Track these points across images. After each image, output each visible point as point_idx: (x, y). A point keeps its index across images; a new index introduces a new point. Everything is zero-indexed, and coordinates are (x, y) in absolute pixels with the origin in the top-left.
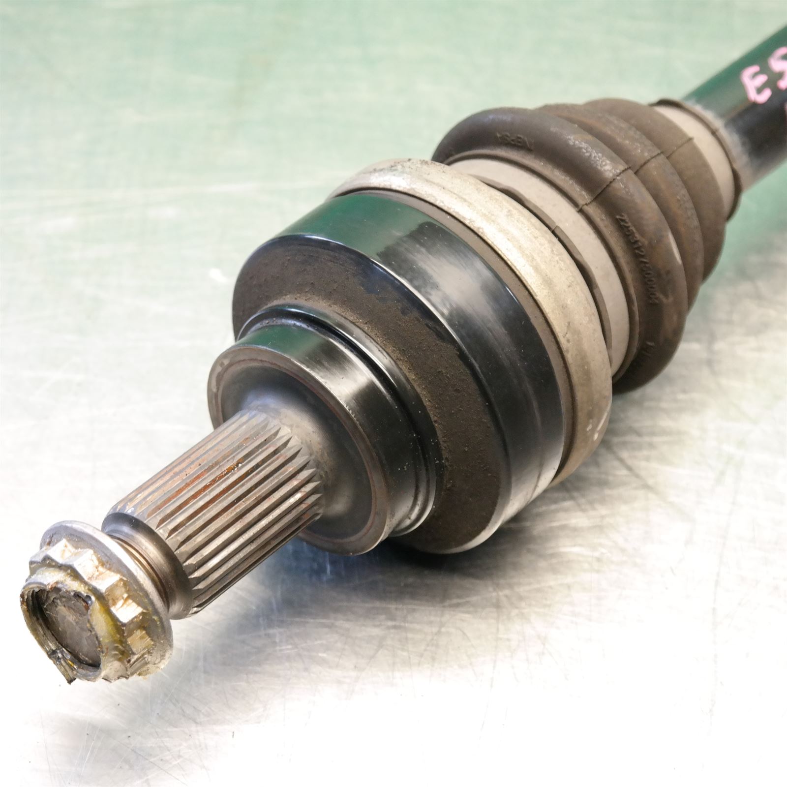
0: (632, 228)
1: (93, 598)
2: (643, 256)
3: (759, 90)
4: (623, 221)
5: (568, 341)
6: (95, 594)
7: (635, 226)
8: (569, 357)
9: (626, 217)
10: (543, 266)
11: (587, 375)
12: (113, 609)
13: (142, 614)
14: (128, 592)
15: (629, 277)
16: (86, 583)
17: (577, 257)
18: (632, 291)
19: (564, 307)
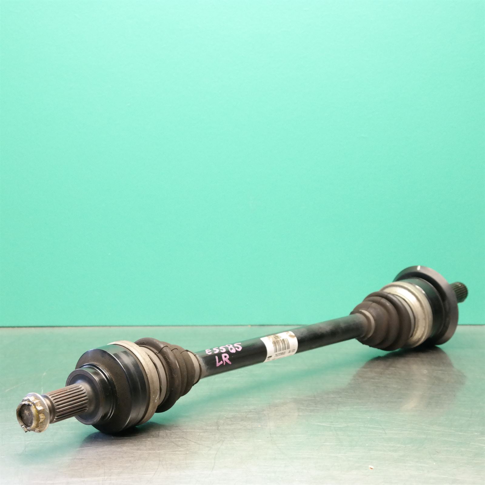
0: (167, 358)
1: (33, 405)
2: (170, 365)
3: (209, 352)
4: (165, 357)
5: (148, 372)
6: (33, 404)
7: (168, 358)
8: (148, 376)
9: (166, 356)
10: (143, 356)
11: (153, 381)
12: (37, 407)
13: (43, 409)
14: (41, 404)
15: (166, 370)
16: (31, 402)
17: (154, 362)
18: (167, 372)
19: (147, 365)
